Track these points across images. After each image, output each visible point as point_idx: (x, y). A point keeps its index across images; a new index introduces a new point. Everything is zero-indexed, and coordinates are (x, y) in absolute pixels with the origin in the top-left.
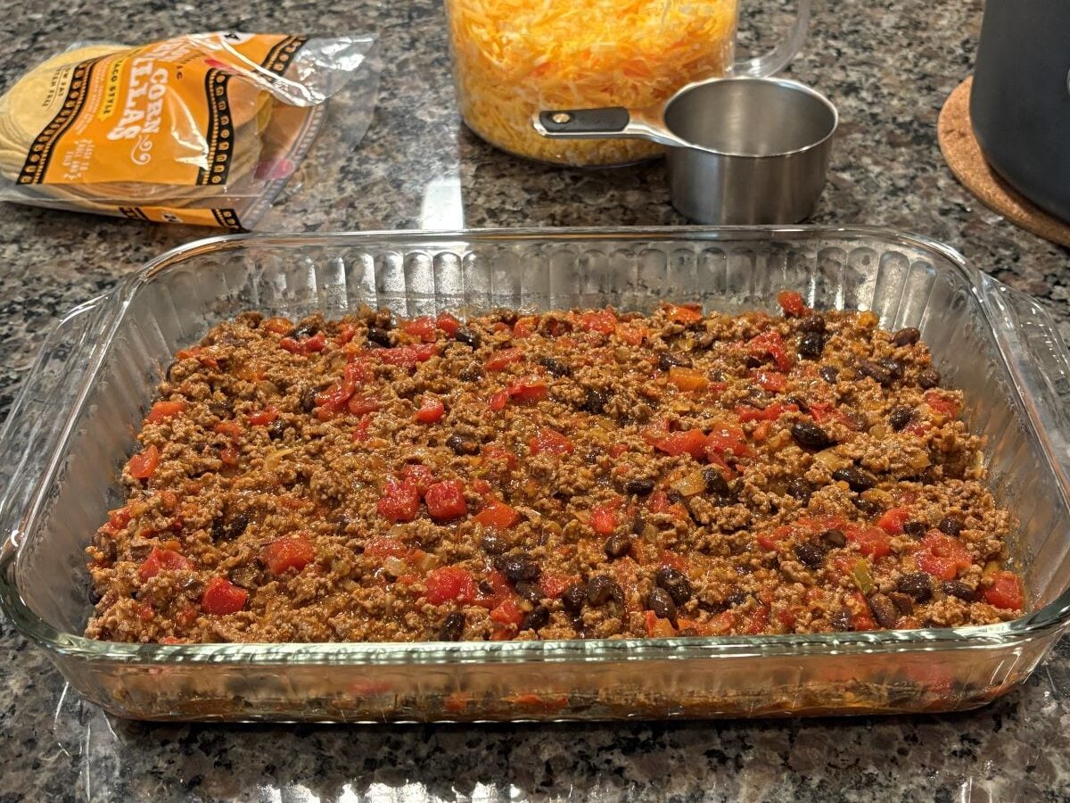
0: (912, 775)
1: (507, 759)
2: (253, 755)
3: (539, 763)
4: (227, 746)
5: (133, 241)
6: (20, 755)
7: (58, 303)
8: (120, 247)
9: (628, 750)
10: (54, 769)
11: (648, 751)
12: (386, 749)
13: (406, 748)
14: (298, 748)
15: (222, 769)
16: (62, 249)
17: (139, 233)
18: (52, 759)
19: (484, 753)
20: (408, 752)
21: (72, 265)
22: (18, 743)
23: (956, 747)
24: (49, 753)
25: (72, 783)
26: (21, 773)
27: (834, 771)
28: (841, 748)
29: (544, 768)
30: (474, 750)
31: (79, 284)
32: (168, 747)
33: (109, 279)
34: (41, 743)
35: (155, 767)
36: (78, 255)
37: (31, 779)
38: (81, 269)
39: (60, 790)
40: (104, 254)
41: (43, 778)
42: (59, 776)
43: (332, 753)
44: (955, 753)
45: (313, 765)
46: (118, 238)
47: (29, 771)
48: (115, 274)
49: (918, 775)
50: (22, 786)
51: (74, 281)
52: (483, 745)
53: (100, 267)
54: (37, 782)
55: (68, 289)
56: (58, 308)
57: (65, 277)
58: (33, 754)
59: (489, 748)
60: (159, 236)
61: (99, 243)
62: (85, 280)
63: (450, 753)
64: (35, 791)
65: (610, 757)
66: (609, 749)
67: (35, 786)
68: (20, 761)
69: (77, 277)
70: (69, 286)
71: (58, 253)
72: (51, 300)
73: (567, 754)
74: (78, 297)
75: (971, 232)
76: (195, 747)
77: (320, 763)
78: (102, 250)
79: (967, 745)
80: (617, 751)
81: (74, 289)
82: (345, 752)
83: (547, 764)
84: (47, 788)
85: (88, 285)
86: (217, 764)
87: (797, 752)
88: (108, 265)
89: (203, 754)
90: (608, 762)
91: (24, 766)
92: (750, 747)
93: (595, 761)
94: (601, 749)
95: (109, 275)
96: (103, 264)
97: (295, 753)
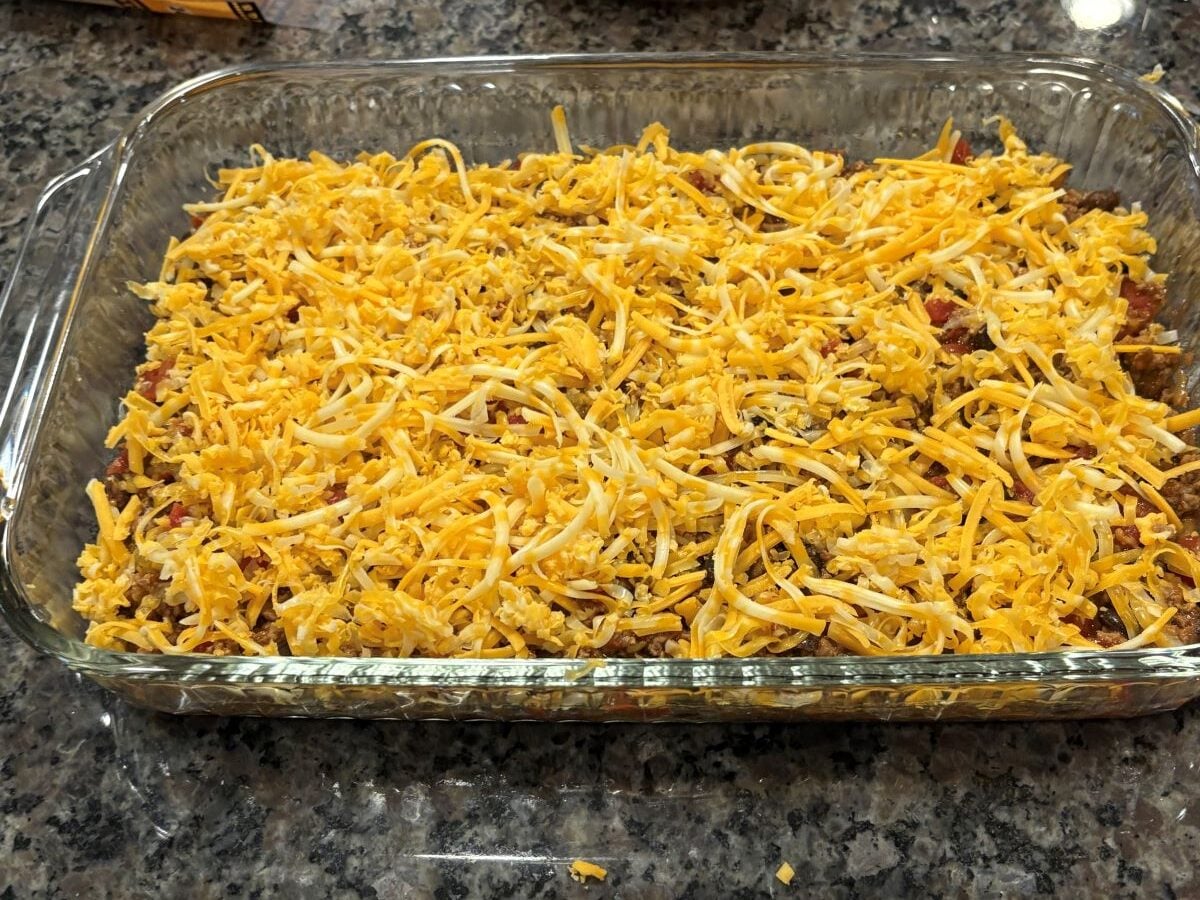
0: (1074, 788)
1: (599, 759)
2: (305, 751)
3: (637, 766)
4: (275, 738)
5: (133, 39)
6: (35, 747)
7: (46, 130)
8: (118, 48)
9: (741, 752)
10: (75, 765)
11: (764, 752)
12: (459, 744)
13: (481, 743)
14: (355, 741)
15: (269, 767)
16: (46, 50)
17: (140, 28)
18: (72, 752)
19: (573, 751)
20: (485, 749)
21: (61, 75)
22: (32, 730)
23: (1128, 753)
24: (69, 744)
25: (97, 783)
26: (38, 770)
27: (982, 780)
28: (991, 752)
29: (642, 771)
30: (561, 747)
31: (71, 101)
32: (206, 739)
33: (106, 95)
34: (58, 732)
35: (191, 764)
36: (67, 60)
37: (50, 776)
38: (71, 81)
39: (83, 792)
40: (98, 58)
41: (63, 776)
42: (81, 773)
43: (396, 749)
44: (1126, 760)
45: (374, 764)
46: (115, 35)
47: (47, 767)
48: (114, 87)
49: (1081, 788)
50: (40, 787)
51: (64, 98)
52: (572, 741)
53: (94, 77)
54: (57, 782)
55: (58, 110)
56: (46, 137)
57: (53, 92)
58: (50, 745)
59: (579, 744)
60: (166, 31)
61: (92, 43)
62: (78, 96)
63: (534, 750)
64: (56, 792)
65: (720, 759)
66: (719, 748)
67: (54, 786)
68: (36, 754)
69: (67, 92)
70: (58, 106)
71: (42, 56)
72: (37, 125)
73: (669, 755)
74: (70, 122)
75: (1186, 32)
76: (237, 738)
77: (382, 760)
78: (96, 54)
79: (1141, 751)
80: (726, 751)
81: (65, 110)
82: (411, 748)
83: (647, 765)
84: (69, 788)
85: (81, 104)
86: (263, 761)
87: (939, 757)
88: (104, 74)
89: (246, 747)
90: (717, 765)
91: (41, 761)
92: (884, 749)
93: (701, 764)
94: (709, 748)
95: (106, 88)
96: (98, 73)
97: (353, 748)
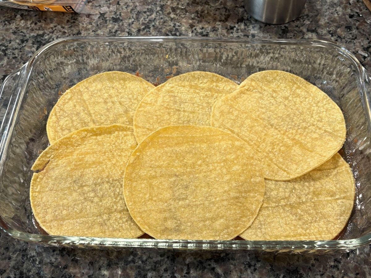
0: (316, 275)
1: (174, 262)
2: (85, 257)
3: (185, 265)
4: (76, 253)
5: (34, 19)
6: (4, 254)
7: (6, 50)
8: (29, 23)
9: (216, 261)
10: (16, 260)
11: (223, 261)
12: (132, 257)
13: (138, 256)
14: (100, 255)
15: (74, 262)
16: (6, 22)
17: (36, 16)
18: (15, 256)
19: (166, 259)
20: (139, 258)
21: (11, 31)
22: (3, 249)
23: (332, 264)
24: (14, 253)
25: (22, 266)
26: (4, 261)
27: (288, 271)
28: (291, 263)
29: (187, 267)
30: (162, 258)
31: (14, 40)
32: (55, 253)
33: (25, 38)
34: (11, 249)
35: (51, 261)
36: (13, 26)
37: (8, 264)
38: (14, 33)
39: (18, 269)
40: (23, 25)
41: (12, 263)
42: (17, 263)
43: (113, 257)
44: (331, 266)
45: (106, 262)
46: (28, 17)
47: (7, 260)
48: (27, 35)
49: (318, 275)
50: (5, 267)
51: (12, 39)
52: (166, 256)
53: (22, 32)
54: (10, 265)
55: (10, 43)
56: (7, 52)
57: (9, 37)
58: (8, 254)
59: (168, 257)
60: (44, 17)
61: (21, 20)
62: (16, 38)
63: (154, 259)
64: (10, 269)
65: (210, 263)
66: (210, 260)
67: (9, 267)
68: (4, 256)
69: (13, 37)
70: (10, 41)
71: (5, 24)
72: (4, 48)
73: (195, 261)
74: (14, 47)
76: (65, 253)
77: (108, 261)
78: (22, 24)
79: (336, 263)
80: (213, 261)
81: (12, 43)
82: (117, 257)
83: (188, 265)
84: (14, 267)
85: (17, 41)
86: (73, 260)
87: (276, 264)
88: (25, 31)
89: (68, 256)
90: (209, 265)
91: (5, 259)
92: (260, 261)
93: (205, 265)
94: (207, 260)
95: (25, 36)
96: (23, 30)
97: (100, 257)
